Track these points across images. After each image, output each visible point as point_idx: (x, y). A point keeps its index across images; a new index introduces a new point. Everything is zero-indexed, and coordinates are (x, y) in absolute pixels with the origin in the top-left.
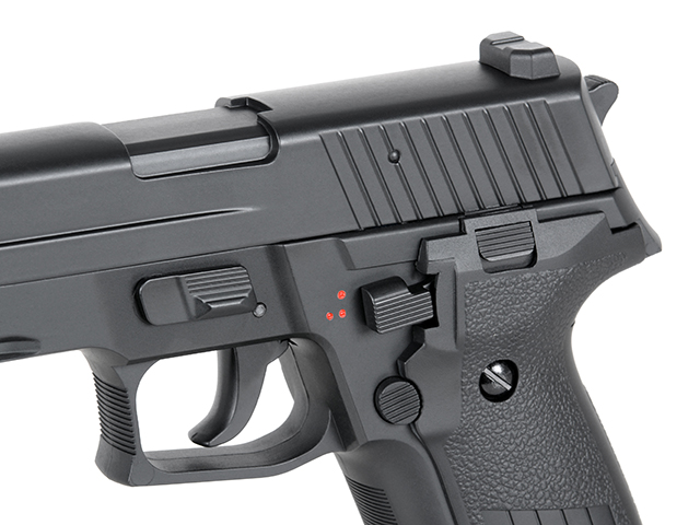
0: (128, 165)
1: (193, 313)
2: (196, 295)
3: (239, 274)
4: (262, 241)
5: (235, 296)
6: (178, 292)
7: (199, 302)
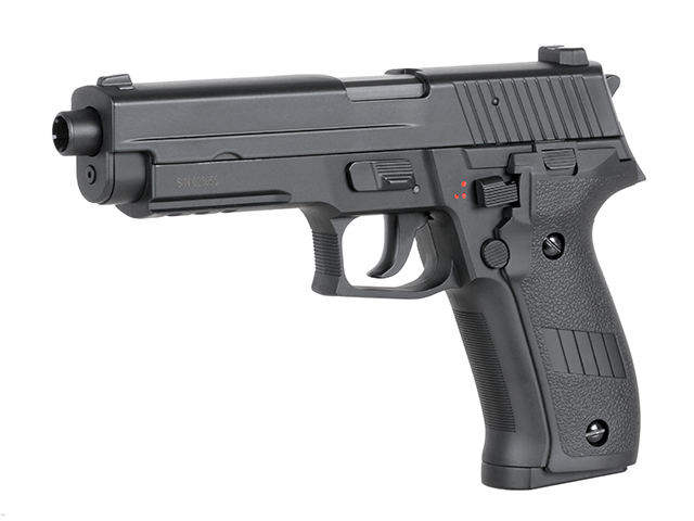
0: (344, 92)
1: (380, 186)
2: (381, 175)
3: (407, 164)
4: (421, 145)
5: (404, 177)
6: (371, 171)
7: (383, 179)
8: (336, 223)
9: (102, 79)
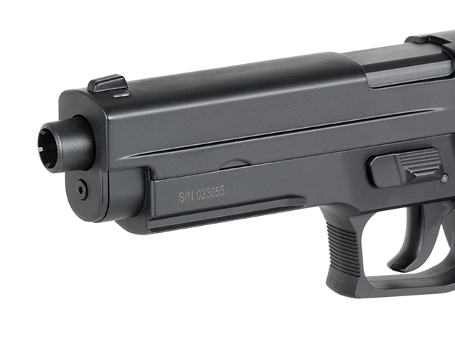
0: (364, 79)
1: (404, 179)
2: (406, 168)
3: (434, 153)
4: (448, 130)
5: (431, 168)
6: (394, 166)
7: (408, 172)
8: (354, 221)
9: (93, 83)
